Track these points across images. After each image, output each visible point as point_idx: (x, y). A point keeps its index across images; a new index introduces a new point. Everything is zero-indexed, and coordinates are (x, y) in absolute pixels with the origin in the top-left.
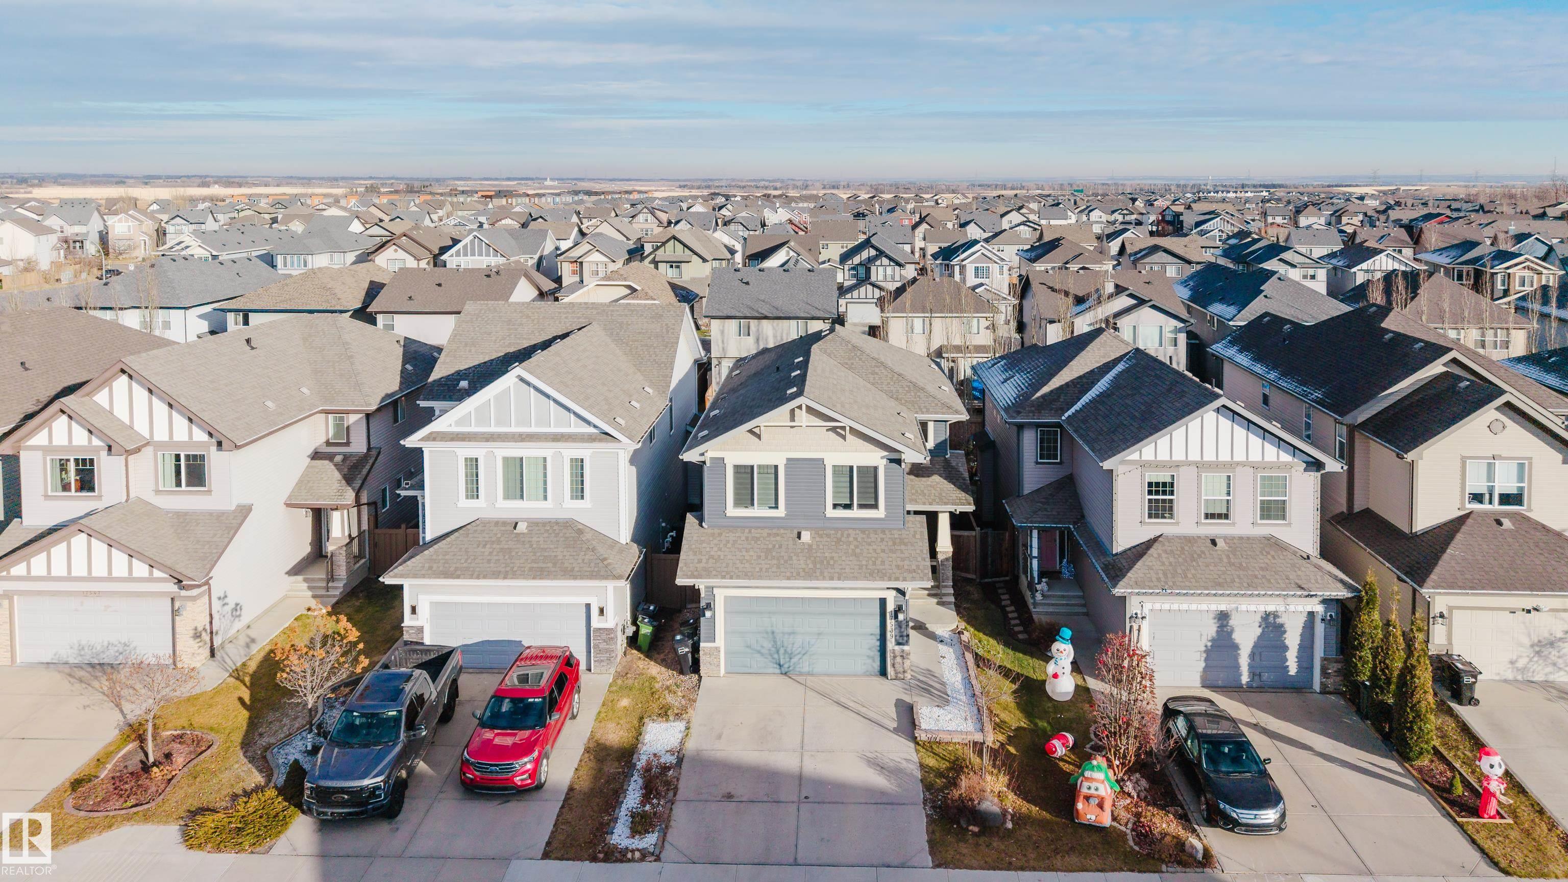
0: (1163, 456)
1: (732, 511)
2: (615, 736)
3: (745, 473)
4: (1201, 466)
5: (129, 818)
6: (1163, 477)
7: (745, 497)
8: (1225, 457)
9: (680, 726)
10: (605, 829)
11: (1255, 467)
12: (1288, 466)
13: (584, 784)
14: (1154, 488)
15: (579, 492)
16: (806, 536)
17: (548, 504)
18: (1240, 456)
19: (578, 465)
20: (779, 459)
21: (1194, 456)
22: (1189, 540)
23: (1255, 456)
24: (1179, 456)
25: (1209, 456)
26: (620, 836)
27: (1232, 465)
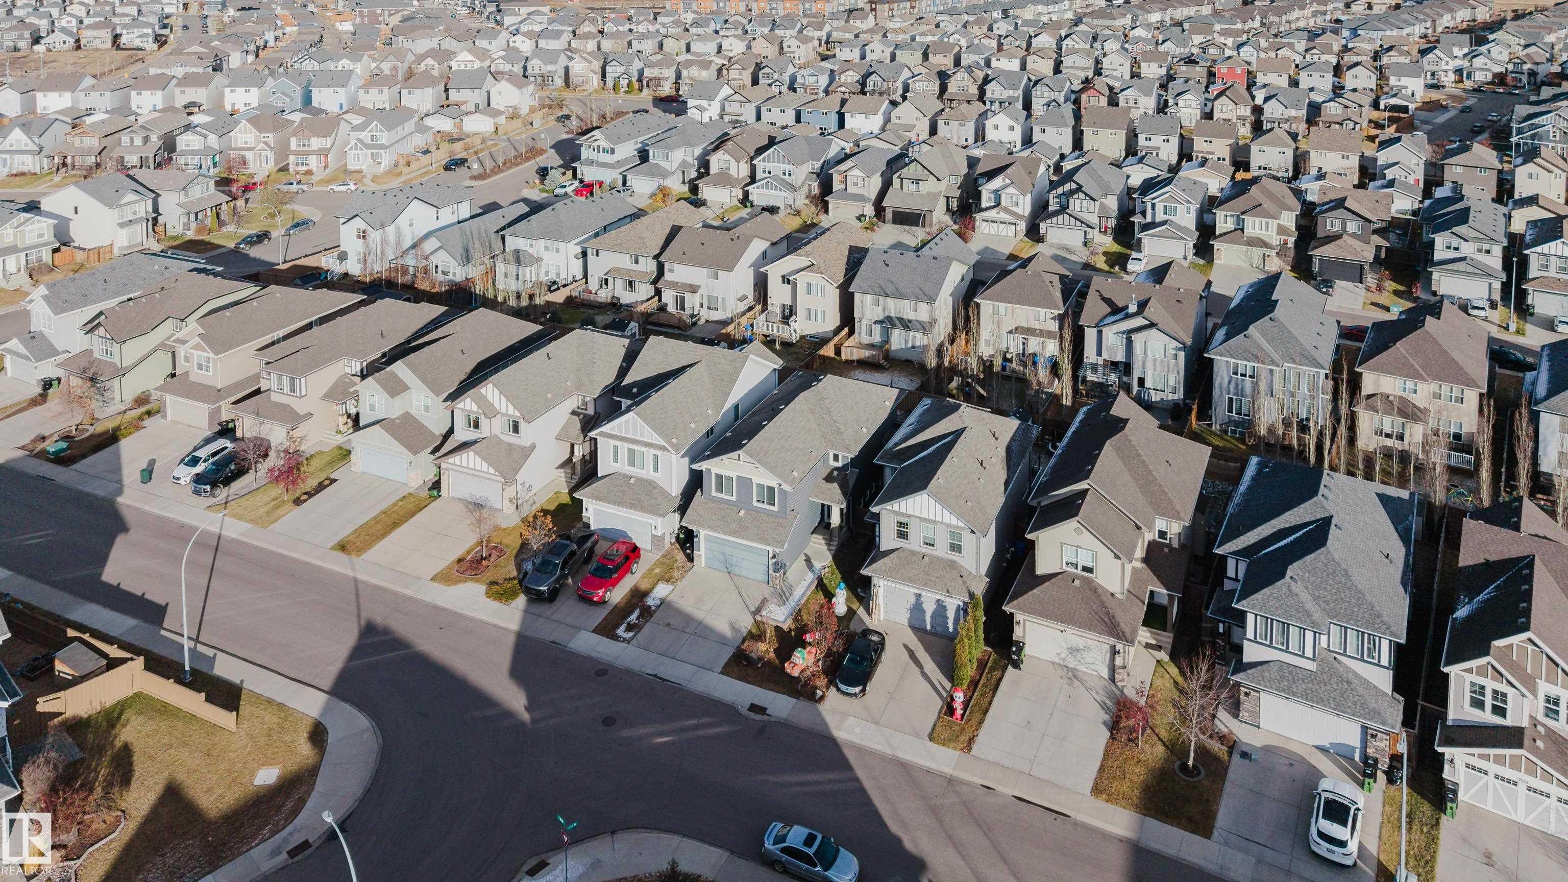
0: (903, 510)
1: (714, 493)
2: (644, 586)
3: (719, 477)
4: (923, 519)
5: (472, 580)
6: (904, 520)
7: (720, 489)
8: (932, 517)
9: (671, 587)
10: (618, 626)
11: (948, 525)
12: (963, 529)
13: (622, 605)
14: (901, 524)
15: (656, 469)
16: (742, 513)
17: (644, 471)
18: (939, 519)
19: (656, 458)
20: (734, 475)
21: (917, 514)
22: (913, 553)
23: (946, 520)
24: (910, 512)
25: (924, 515)
26: (621, 631)
27: (935, 522)
